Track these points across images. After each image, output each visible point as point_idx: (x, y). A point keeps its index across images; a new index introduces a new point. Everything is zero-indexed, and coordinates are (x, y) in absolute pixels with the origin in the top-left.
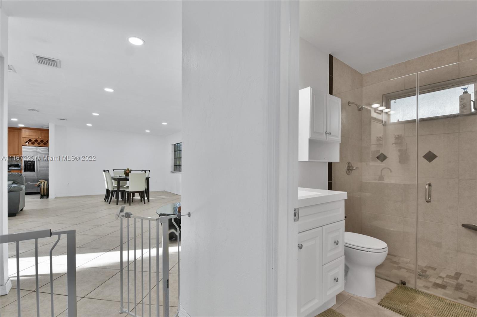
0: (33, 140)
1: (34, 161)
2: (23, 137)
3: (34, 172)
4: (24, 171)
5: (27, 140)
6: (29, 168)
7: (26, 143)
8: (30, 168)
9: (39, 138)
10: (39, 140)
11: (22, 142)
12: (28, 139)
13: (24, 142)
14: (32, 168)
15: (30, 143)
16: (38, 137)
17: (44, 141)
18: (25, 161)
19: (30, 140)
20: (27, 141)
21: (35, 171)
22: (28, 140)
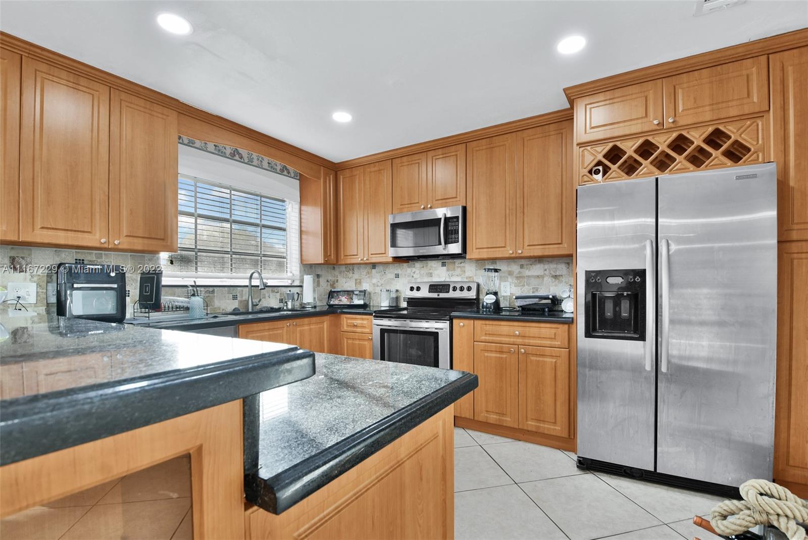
0: (630, 148)
1: (642, 273)
2: (580, 145)
3: (640, 343)
4: (588, 334)
5: (600, 157)
6: (609, 314)
7: (595, 176)
8: (617, 314)
9: (661, 124)
10: (662, 143)
11: (575, 168)
12: (600, 152)
13: (586, 171)
14: (625, 314)
15: (614, 167)
16: (656, 122)
17: (692, 143)
18: (588, 274)
19: (614, 154)
20: (599, 163)
21: (642, 338)
22: (605, 156)
